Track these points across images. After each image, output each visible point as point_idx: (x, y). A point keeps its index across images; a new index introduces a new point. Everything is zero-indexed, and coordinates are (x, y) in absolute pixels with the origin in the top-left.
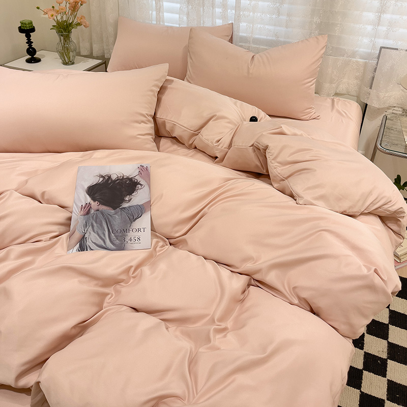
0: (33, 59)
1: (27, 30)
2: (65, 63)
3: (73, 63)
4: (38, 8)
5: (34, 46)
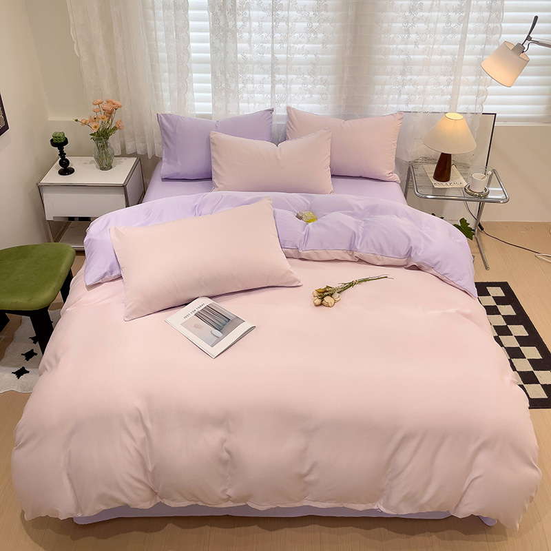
0: (66, 170)
2: (103, 169)
3: (111, 168)
4: (76, 120)
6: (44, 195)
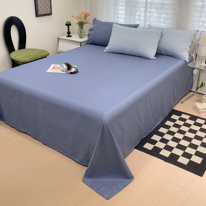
0: (69, 36)
1: (68, 25)
2: (80, 38)
3: (83, 38)
4: (73, 16)
5: (70, 31)
6: (59, 42)
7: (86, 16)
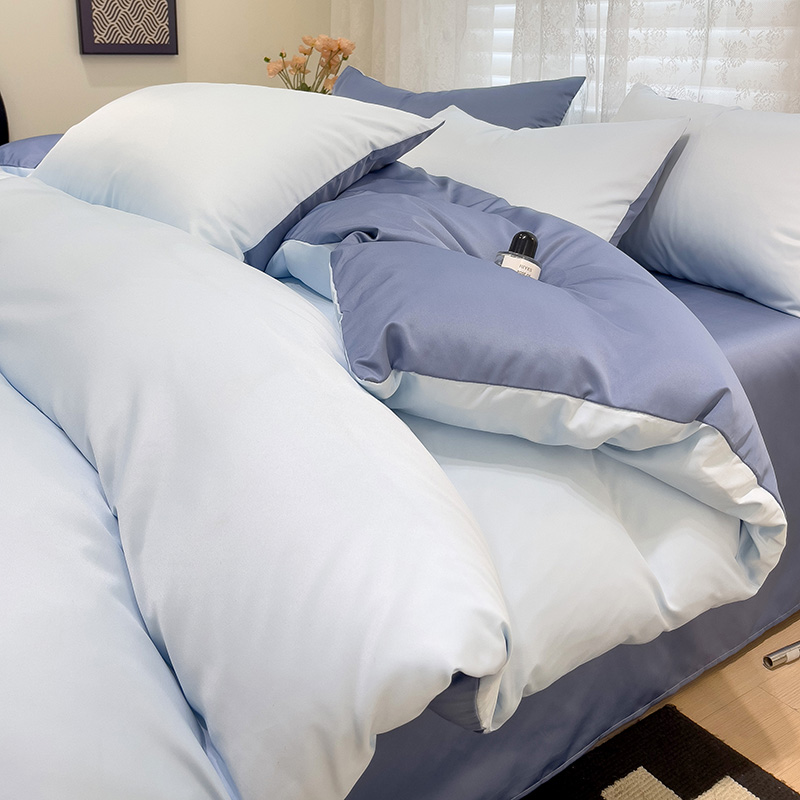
4: (267, 60)
7: (331, 58)
